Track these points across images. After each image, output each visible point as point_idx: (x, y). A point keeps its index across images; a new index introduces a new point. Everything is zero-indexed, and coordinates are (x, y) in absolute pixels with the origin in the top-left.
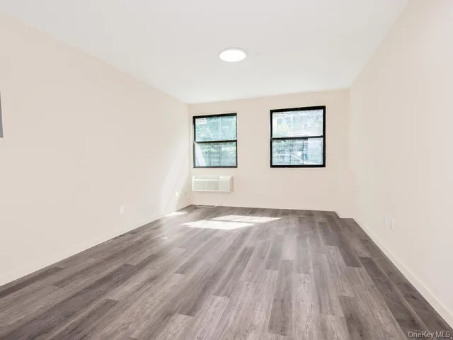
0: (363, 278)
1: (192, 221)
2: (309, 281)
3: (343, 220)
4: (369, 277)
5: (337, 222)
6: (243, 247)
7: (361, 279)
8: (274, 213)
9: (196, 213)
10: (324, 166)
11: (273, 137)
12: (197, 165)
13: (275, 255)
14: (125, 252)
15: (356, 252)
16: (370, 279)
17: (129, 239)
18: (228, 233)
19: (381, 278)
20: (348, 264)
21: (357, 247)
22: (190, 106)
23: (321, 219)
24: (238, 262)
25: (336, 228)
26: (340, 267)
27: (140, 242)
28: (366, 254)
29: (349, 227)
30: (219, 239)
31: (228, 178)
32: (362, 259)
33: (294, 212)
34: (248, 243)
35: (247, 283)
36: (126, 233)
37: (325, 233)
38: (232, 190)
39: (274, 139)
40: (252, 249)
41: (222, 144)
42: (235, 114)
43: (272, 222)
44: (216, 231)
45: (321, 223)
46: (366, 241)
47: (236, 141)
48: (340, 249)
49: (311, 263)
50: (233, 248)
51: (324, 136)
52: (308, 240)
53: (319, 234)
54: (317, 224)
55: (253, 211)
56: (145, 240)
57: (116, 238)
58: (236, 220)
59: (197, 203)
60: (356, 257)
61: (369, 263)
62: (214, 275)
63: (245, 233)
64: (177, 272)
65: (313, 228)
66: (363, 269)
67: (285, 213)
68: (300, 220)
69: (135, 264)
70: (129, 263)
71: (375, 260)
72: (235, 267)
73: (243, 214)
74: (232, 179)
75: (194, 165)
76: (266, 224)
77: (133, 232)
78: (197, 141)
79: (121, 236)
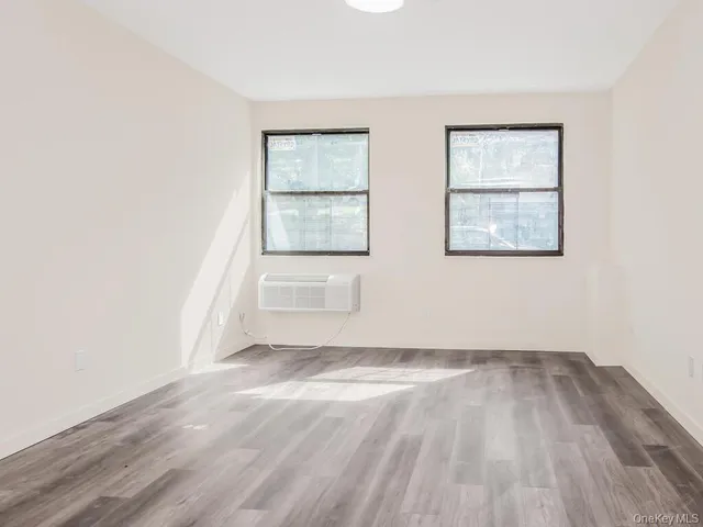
0: (658, 488)
1: (261, 383)
2: (552, 504)
3: (602, 371)
4: (668, 484)
5: (592, 374)
6: (395, 439)
7: (654, 490)
8: (457, 358)
9: (270, 365)
10: (559, 253)
11: (451, 187)
12: (269, 248)
13: (472, 450)
14: (97, 466)
15: (638, 436)
16: (672, 489)
17: (100, 435)
18: (356, 408)
19: (691, 484)
20: (625, 461)
21: (638, 425)
22: (255, 106)
23: (556, 369)
24: (390, 473)
25: (590, 387)
26: (609, 467)
27: (134, 441)
28: (656, 439)
29: (616, 384)
30: (338, 422)
31: (347, 279)
32: (650, 448)
33: (498, 356)
34: (405, 429)
35: (417, 516)
36: (91, 422)
37: (571, 399)
38: (357, 307)
39: (453, 191)
40: (419, 441)
41: (332, 197)
42: (365, 132)
43: (453, 380)
44: (327, 405)
45: (559, 379)
46: (655, 413)
47: (367, 193)
48: (604, 430)
49: (550, 465)
50: (375, 440)
51: (560, 189)
52: (537, 417)
53: (558, 400)
54: (550, 381)
55: (407, 356)
56: (148, 435)
57: (63, 434)
58: (371, 378)
59: (270, 341)
60: (640, 445)
61: (664, 456)
62: (337, 507)
63: (395, 407)
64: (244, 506)
65: (543, 387)
66: (655, 470)
67: (480, 358)
68: (514, 371)
69: (130, 495)
70: (113, 495)
71: (675, 448)
72: (384, 484)
73: (383, 364)
74: (358, 282)
75: (263, 248)
76: (440, 384)
77: (111, 417)
78: (270, 189)
79: (76, 428)
